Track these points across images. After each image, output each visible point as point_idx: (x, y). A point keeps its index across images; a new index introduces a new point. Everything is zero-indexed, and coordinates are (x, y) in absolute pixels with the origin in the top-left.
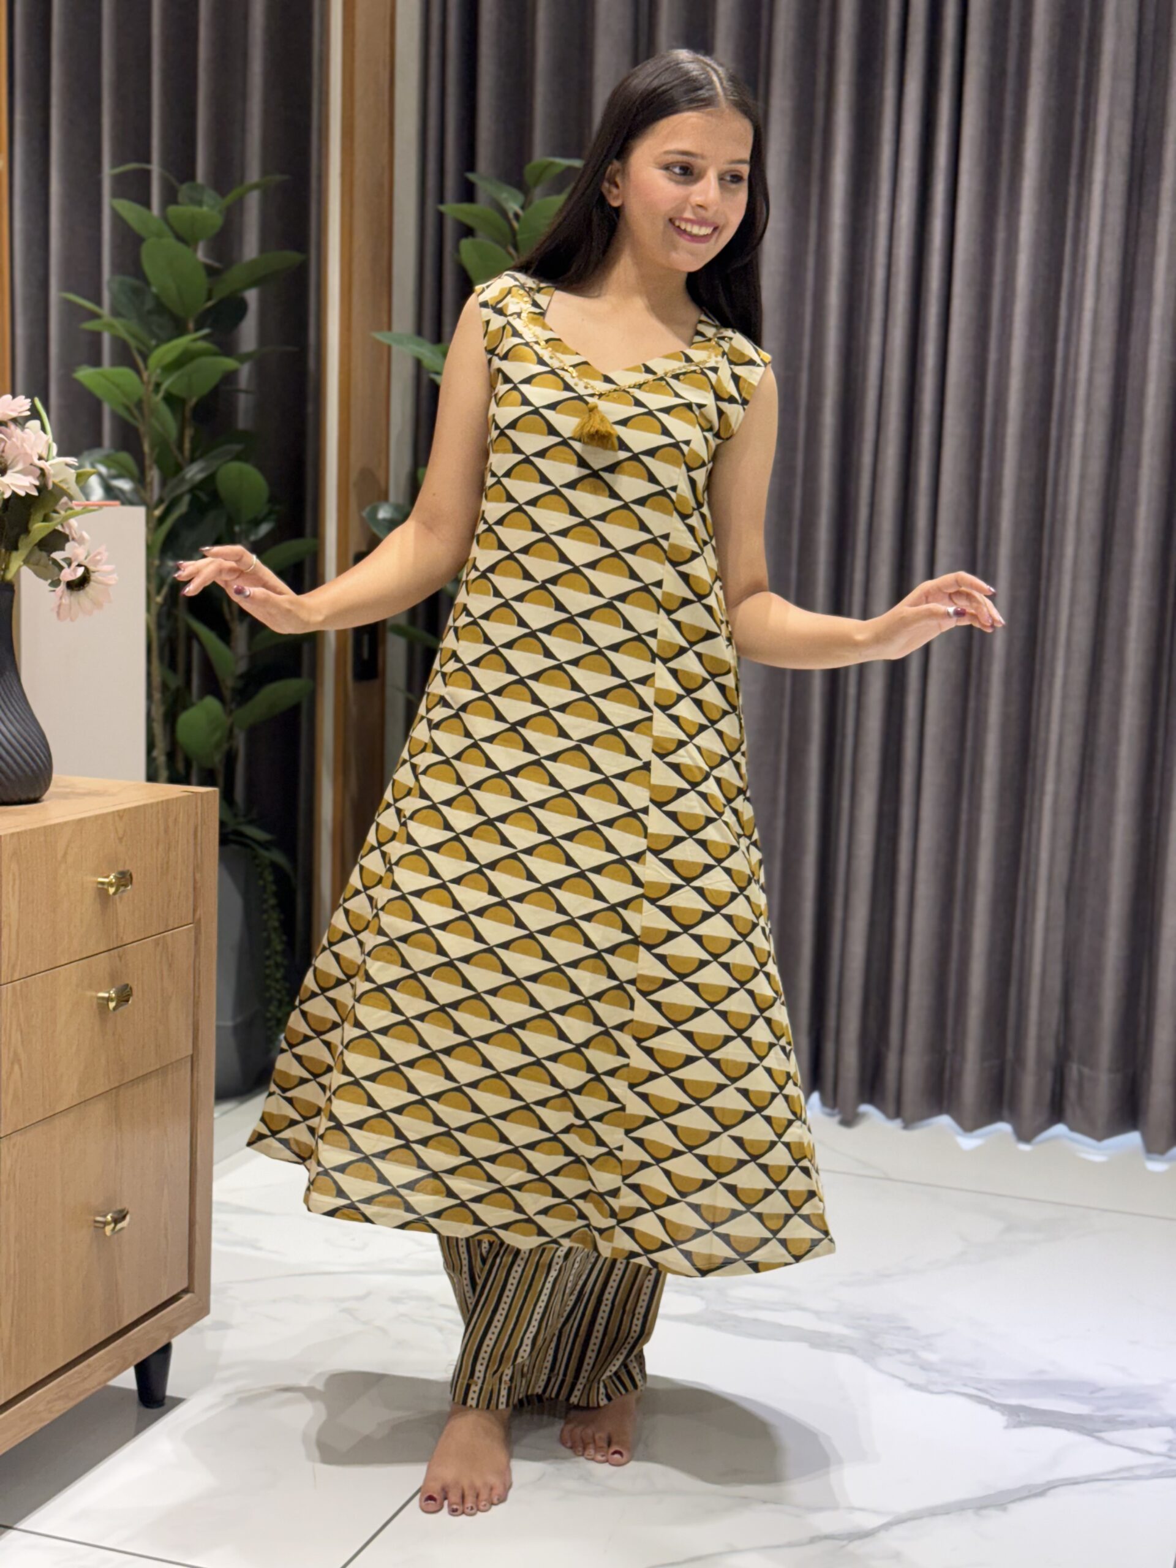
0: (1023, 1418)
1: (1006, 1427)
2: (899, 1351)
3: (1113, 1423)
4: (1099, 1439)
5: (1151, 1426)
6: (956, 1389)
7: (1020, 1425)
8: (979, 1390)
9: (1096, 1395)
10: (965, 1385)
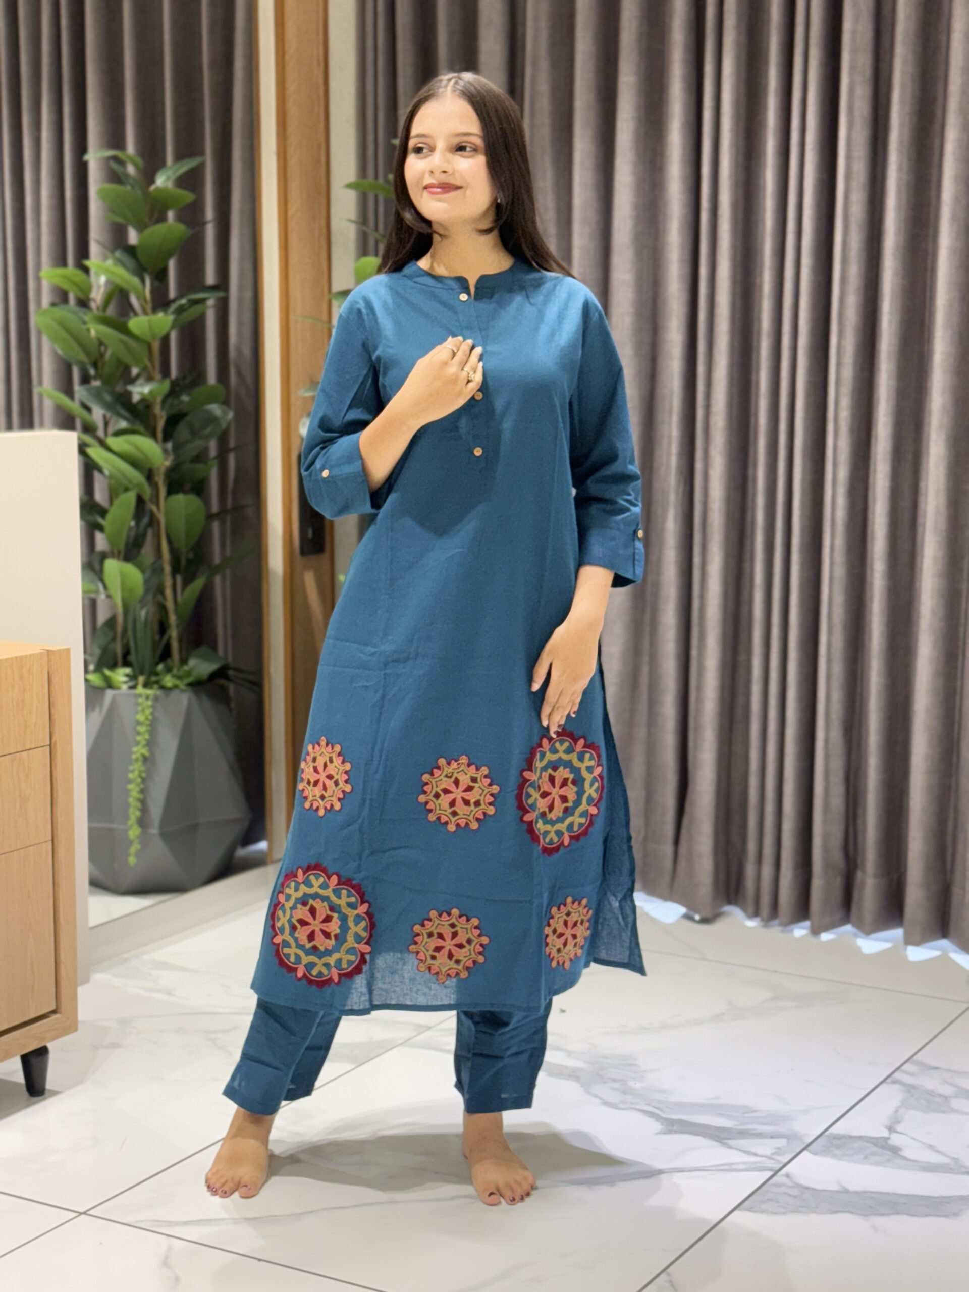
0: (675, 1128)
1: (657, 1134)
2: (614, 1080)
3: (743, 1134)
4: (724, 1144)
5: (772, 1137)
6: (638, 1107)
7: (671, 1132)
8: (656, 1108)
9: (746, 1115)
10: (648, 1105)
